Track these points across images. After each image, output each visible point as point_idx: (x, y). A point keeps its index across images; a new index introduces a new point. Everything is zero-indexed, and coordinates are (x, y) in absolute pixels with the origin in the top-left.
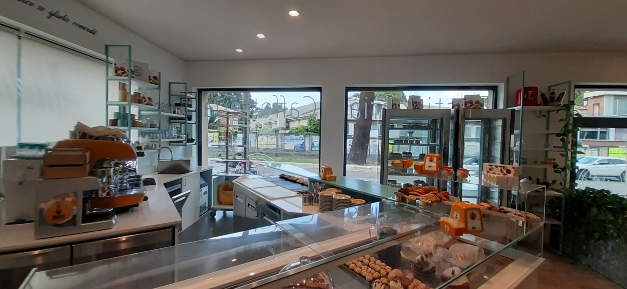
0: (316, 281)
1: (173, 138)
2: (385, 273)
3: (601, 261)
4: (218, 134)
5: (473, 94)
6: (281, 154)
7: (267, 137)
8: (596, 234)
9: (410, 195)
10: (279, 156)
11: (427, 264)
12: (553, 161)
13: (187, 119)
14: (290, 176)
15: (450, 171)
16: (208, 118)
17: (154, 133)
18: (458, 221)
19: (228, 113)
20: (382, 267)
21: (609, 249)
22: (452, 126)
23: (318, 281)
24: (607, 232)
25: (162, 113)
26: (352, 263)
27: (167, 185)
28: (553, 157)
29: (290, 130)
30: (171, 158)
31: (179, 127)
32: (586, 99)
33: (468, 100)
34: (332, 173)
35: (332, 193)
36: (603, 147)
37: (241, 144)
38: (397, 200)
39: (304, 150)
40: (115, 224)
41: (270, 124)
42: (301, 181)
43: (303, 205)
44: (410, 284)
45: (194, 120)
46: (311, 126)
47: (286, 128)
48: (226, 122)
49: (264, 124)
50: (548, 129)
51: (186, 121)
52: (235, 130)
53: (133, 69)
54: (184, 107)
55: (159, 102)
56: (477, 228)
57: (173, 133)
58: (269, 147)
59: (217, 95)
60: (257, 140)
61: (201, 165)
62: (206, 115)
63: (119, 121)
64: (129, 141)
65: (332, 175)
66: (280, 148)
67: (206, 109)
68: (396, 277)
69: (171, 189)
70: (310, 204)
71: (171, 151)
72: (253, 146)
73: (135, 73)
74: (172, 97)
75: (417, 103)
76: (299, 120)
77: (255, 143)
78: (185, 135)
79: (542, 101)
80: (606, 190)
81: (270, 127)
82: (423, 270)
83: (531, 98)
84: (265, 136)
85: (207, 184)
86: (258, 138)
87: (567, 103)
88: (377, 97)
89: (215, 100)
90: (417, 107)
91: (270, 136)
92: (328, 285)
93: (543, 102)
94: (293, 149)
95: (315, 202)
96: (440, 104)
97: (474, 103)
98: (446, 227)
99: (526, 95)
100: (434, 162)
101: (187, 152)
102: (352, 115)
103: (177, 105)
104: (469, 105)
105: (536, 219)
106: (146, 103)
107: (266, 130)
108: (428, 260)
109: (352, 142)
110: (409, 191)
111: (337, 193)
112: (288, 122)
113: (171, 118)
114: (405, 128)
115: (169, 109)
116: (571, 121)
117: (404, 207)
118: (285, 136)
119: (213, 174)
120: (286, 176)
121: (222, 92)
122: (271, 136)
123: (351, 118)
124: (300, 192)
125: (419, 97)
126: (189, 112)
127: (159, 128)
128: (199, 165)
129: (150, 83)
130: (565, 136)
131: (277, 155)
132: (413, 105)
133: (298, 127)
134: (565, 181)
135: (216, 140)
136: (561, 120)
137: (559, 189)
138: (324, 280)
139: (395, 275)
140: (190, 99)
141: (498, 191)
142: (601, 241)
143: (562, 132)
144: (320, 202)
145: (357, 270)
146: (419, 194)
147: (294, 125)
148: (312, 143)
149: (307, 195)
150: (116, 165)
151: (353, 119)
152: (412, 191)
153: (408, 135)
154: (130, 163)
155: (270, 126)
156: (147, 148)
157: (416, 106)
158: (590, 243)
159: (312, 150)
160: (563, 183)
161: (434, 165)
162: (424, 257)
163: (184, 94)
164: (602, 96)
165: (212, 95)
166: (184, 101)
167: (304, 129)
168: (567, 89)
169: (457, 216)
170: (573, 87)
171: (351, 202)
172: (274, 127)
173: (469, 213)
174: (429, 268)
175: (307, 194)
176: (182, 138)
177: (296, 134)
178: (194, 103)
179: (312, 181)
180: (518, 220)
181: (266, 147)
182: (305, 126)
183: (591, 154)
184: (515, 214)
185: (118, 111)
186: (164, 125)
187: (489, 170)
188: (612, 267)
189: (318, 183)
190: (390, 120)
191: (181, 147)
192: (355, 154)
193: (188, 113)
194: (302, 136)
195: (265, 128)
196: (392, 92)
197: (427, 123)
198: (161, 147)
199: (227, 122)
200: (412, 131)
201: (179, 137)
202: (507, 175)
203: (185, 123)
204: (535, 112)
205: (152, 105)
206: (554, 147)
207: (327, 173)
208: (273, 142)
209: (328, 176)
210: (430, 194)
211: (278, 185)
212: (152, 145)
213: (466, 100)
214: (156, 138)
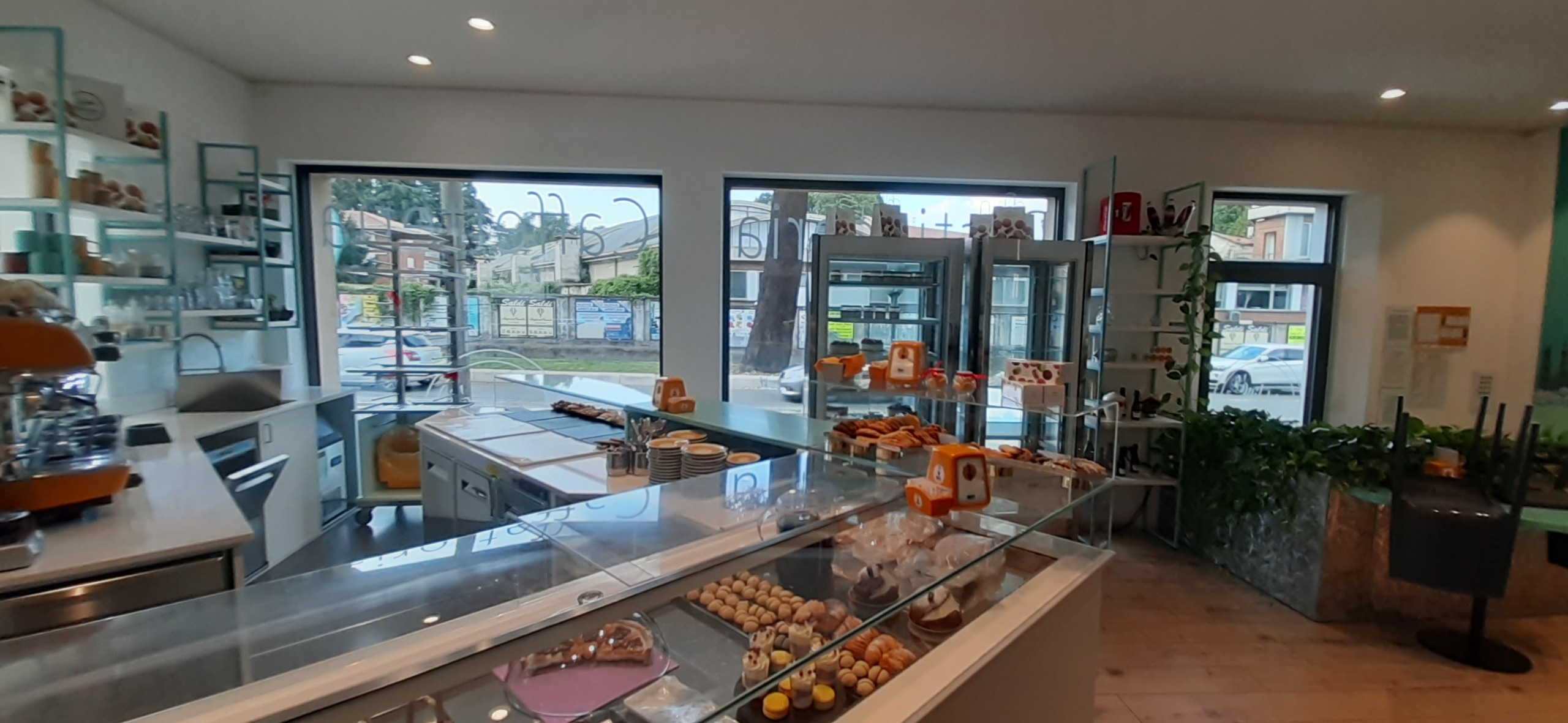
0: (621, 645)
1: (220, 308)
2: (789, 611)
3: (1246, 556)
4: (374, 298)
5: (1012, 205)
6: (569, 351)
7: (527, 304)
8: (1237, 501)
9: (858, 438)
10: (562, 357)
11: (881, 582)
12: (1166, 354)
13: (264, 252)
14: (581, 406)
15: (941, 377)
16: (332, 251)
17: (154, 292)
18: (942, 484)
19: (396, 236)
20: (784, 599)
21: (1262, 529)
22: (967, 279)
23: (625, 644)
24: (1258, 497)
25: (180, 235)
26: (716, 598)
27: (208, 443)
28: (1167, 346)
29: (590, 287)
30: (218, 365)
31: (242, 275)
32: (1252, 223)
33: (1000, 219)
34: (683, 394)
35: (681, 441)
36: (1278, 325)
37: (444, 324)
38: (830, 451)
39: (632, 338)
40: (37, 555)
41: (535, 269)
42: (609, 417)
43: (609, 475)
44: (837, 627)
45: (288, 254)
46: (648, 278)
47: (582, 281)
48: (391, 263)
49: (518, 270)
50: (1159, 287)
51: (261, 259)
52: (431, 287)
53: (70, 99)
54: (252, 219)
55: (168, 203)
56: (976, 497)
57: (220, 294)
58: (533, 331)
59: (369, 186)
60: (496, 313)
61: (319, 384)
62: (327, 241)
63: (34, 259)
64: (70, 318)
65: (683, 398)
66: (564, 335)
67: (327, 224)
68: (812, 616)
69: (222, 454)
70: (628, 473)
71: (217, 346)
72: (485, 330)
73: (78, 112)
74: (210, 187)
75: (893, 224)
76: (616, 261)
77: (493, 321)
78: (260, 300)
79: (1149, 224)
80: (1259, 410)
81: (535, 279)
82: (872, 597)
83: (1127, 217)
84: (519, 304)
85: (341, 436)
86: (498, 307)
87: (1195, 230)
88: (817, 205)
89: (363, 198)
90: (891, 233)
91: (536, 303)
92: (649, 651)
93: (1151, 226)
94: (602, 336)
95: (640, 466)
96: (946, 225)
97: (1013, 225)
98: (916, 500)
99: (1117, 211)
100: (910, 360)
101: (272, 348)
102: (741, 250)
103: (231, 211)
104: (1003, 230)
105: (1096, 470)
106: (122, 203)
107: (523, 287)
108: (884, 574)
109: (753, 316)
110: (858, 428)
111: (692, 441)
112: (585, 265)
113: (213, 251)
114: (867, 282)
115: (203, 222)
116: (1204, 269)
117: (842, 465)
118: (577, 303)
119: (358, 408)
120: (569, 406)
121: (385, 178)
122: (539, 303)
123: (739, 256)
124: (602, 444)
125: (898, 207)
126: (267, 232)
127: (172, 278)
128: (311, 383)
129: (134, 143)
130: (1189, 301)
131: (555, 353)
132: (883, 226)
133: (613, 279)
134: (1187, 393)
135: (371, 314)
136: (1183, 267)
137: (1174, 412)
138: (642, 640)
139: (808, 614)
140: (270, 193)
141: (1057, 421)
142: (1248, 516)
143: (1184, 293)
144: (649, 464)
145: (725, 611)
146: (878, 434)
147: (601, 274)
148: (652, 320)
149: (618, 451)
150: (30, 386)
151: (743, 258)
152: (863, 427)
153: (890, 301)
154: (74, 381)
155: (535, 274)
156: (136, 336)
157: (890, 229)
158: (1227, 519)
159: (651, 340)
160: (1183, 399)
161: (909, 365)
162: (875, 569)
163: (251, 179)
164: (1283, 216)
165: (354, 184)
166: (252, 198)
167: (630, 284)
168: (1198, 201)
169: (939, 473)
170: (1209, 196)
171: (725, 460)
172: (547, 278)
173: (962, 465)
174: (885, 590)
175: (621, 448)
176: (251, 307)
177: (608, 297)
178: (285, 206)
179: (635, 414)
180: (1062, 475)
181: (525, 334)
182: (631, 277)
183: (1256, 340)
184: (1057, 464)
185: (28, 227)
186: (189, 269)
187: (1012, 374)
188: (1266, 565)
189: (648, 419)
190: (831, 262)
191: (251, 334)
192: (762, 347)
193: (271, 237)
194: (624, 303)
195: (520, 282)
196: (854, 194)
197: (918, 270)
198: (184, 333)
199: (393, 262)
200: (896, 289)
201: (240, 305)
202: (1044, 382)
203: (259, 264)
204: (1135, 248)
205: (142, 210)
206: (1171, 324)
207: (672, 392)
208: (544, 319)
209: (672, 400)
210: (901, 432)
211: (547, 430)
212: (152, 329)
213: (997, 219)
214: (166, 308)
